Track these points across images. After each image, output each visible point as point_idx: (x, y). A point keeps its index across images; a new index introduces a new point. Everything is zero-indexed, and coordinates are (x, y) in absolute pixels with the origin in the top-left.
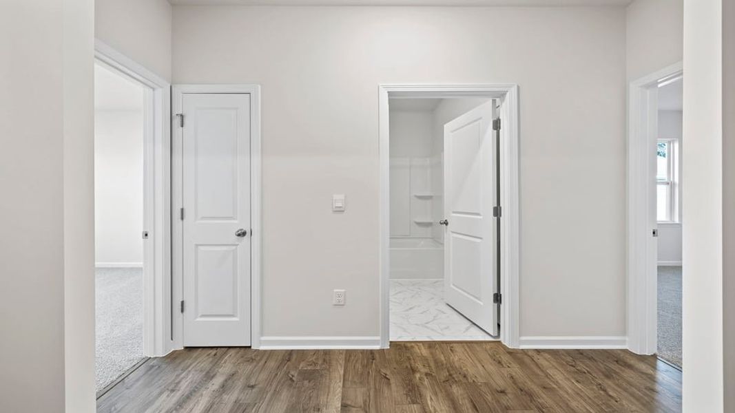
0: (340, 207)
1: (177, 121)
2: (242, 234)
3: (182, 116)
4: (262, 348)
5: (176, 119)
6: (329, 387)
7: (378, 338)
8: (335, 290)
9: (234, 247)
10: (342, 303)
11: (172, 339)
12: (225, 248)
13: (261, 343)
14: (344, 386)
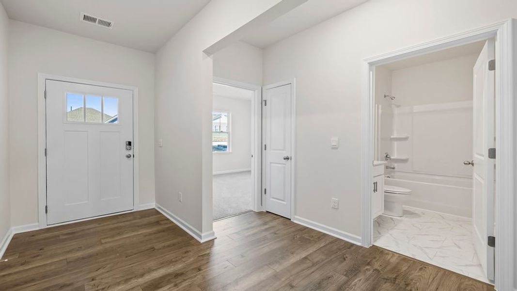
0: (335, 145)
1: (264, 104)
2: (287, 158)
3: (266, 101)
4: (295, 222)
5: (264, 103)
6: (308, 248)
7: (360, 238)
8: (333, 198)
9: (284, 165)
10: (337, 207)
11: (262, 205)
12: (280, 165)
13: (295, 219)
14: (315, 251)
